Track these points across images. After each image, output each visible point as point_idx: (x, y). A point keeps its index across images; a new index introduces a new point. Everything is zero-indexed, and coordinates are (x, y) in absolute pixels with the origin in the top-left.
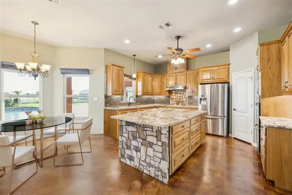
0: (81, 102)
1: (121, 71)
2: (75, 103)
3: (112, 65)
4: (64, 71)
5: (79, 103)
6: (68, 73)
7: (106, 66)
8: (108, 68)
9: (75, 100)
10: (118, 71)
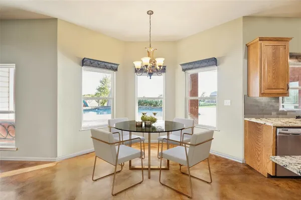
0: (208, 105)
1: (282, 49)
2: (202, 106)
3: (261, 39)
4: (186, 67)
5: (206, 105)
6: (189, 69)
7: (248, 46)
8: (251, 48)
9: (201, 103)
10: (276, 48)
